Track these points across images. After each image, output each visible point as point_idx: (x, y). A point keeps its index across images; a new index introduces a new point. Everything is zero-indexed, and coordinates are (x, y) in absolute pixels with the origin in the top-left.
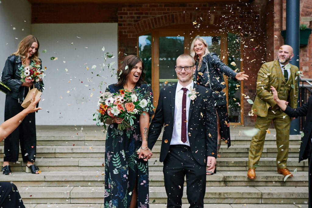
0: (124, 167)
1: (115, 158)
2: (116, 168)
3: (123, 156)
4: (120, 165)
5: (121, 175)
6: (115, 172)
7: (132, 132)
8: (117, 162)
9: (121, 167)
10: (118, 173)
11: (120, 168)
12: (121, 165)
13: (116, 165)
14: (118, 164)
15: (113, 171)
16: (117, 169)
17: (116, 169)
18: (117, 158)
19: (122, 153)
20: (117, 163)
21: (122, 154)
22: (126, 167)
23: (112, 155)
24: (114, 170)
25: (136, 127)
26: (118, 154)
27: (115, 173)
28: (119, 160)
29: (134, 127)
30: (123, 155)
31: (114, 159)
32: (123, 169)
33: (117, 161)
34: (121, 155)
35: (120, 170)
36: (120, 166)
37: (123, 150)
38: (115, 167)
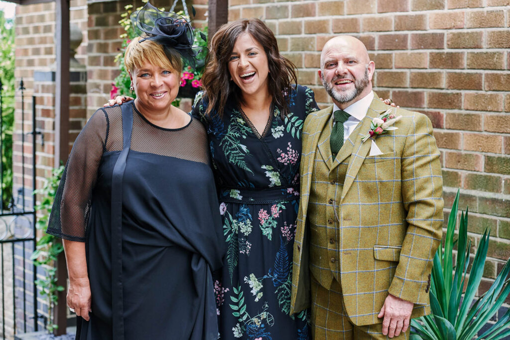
0: (255, 320)
1: (235, 296)
2: (239, 322)
3: (252, 289)
4: (244, 314)
6: (238, 333)
7: (276, 223)
8: (239, 305)
9: (248, 318)
10: (242, 335)
11: (245, 321)
12: (247, 314)
13: (238, 314)
14: (241, 312)
15: (233, 329)
16: (241, 324)
17: (238, 325)
18: (238, 295)
19: (250, 282)
20: (241, 309)
21: (248, 285)
22: (259, 318)
23: (227, 289)
24: (235, 326)
25: (284, 207)
26: (239, 286)
27: (236, 335)
28: (244, 301)
29: (281, 209)
30: (251, 286)
31: (234, 299)
32: (252, 323)
33: (239, 302)
34: (247, 289)
35: (246, 326)
36: (245, 318)
37: (252, 276)
38: (236, 320)
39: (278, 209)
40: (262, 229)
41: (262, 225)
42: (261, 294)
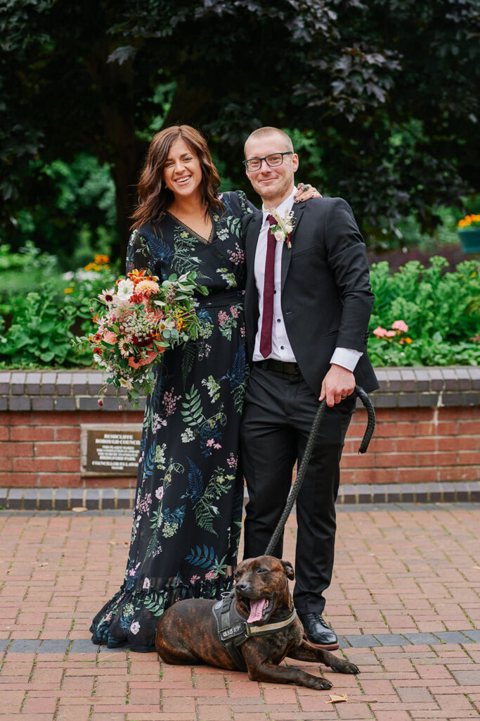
0: (210, 421)
1: (188, 402)
2: (189, 427)
3: (209, 391)
4: (200, 416)
5: (201, 443)
6: (186, 438)
7: (236, 323)
8: (193, 410)
9: (203, 420)
10: (194, 438)
11: (200, 424)
12: (203, 416)
13: (190, 419)
14: (195, 416)
15: (182, 435)
16: (193, 428)
17: (188, 430)
18: (192, 399)
19: (208, 384)
20: (193, 413)
21: (207, 387)
22: (214, 419)
23: (180, 397)
24: (184, 432)
25: (241, 308)
26: (195, 390)
27: (185, 440)
28: (199, 404)
29: (239, 310)
30: (209, 388)
31: (185, 406)
32: (207, 425)
33: (192, 407)
34: (204, 391)
35: (200, 429)
36: (199, 421)
37: (211, 378)
38: (187, 425)
39: (236, 309)
40: (221, 330)
41: (221, 327)
42: (218, 395)
